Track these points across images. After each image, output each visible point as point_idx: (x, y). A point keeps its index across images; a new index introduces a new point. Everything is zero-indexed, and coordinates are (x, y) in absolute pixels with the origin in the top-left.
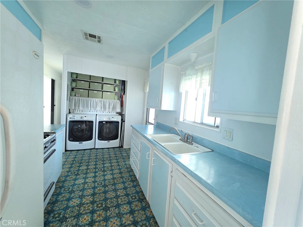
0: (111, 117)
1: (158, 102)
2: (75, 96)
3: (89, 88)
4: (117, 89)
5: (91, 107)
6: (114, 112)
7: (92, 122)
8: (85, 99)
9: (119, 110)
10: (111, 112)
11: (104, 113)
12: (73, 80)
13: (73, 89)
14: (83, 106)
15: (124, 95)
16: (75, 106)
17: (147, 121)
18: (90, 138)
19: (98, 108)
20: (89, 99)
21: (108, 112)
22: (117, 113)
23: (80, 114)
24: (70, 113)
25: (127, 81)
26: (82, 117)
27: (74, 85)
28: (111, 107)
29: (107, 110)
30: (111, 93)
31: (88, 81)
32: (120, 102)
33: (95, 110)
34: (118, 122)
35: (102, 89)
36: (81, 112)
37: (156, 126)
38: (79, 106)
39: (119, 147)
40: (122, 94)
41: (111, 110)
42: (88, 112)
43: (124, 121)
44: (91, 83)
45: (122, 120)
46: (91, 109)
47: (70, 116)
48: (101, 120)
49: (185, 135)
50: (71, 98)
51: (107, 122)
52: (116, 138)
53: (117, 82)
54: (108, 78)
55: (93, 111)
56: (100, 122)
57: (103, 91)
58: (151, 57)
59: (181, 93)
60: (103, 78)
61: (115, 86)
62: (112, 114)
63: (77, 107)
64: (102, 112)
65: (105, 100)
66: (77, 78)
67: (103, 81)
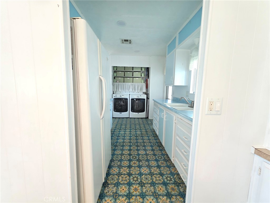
0: (139, 96)
1: (172, 79)
2: (116, 82)
3: (124, 76)
4: (143, 75)
5: (126, 89)
6: (142, 92)
7: (127, 99)
8: (122, 83)
9: (145, 91)
10: (139, 92)
11: (135, 93)
12: (115, 72)
13: (114, 78)
14: (121, 89)
15: (148, 78)
16: (116, 89)
17: (167, 98)
18: (126, 110)
19: (131, 90)
20: (125, 83)
21: (137, 93)
22: (144, 93)
23: (119, 94)
24: (113, 93)
25: (150, 68)
26: (121, 96)
27: (115, 75)
28: (139, 88)
29: (136, 91)
30: (139, 78)
31: (123, 71)
32: (145, 85)
33: (129, 91)
34: (144, 99)
35: (133, 76)
36: (120, 93)
37: (173, 100)
38: (119, 89)
39: (146, 118)
40: (147, 78)
41: (139, 90)
42: (124, 93)
43: (149, 99)
44: (125, 72)
45: (147, 98)
46: (126, 91)
47: (114, 95)
48: (133, 98)
49: (192, 102)
50: (114, 83)
51: (137, 99)
52: (143, 111)
53: (143, 69)
54: (136, 67)
55: (127, 92)
56: (132, 99)
57: (133, 77)
58: (167, 46)
59: (191, 71)
60: (133, 67)
61: (141, 72)
62: (140, 93)
63: (117, 90)
64: (133, 92)
65: (135, 84)
66: (117, 70)
67: (133, 70)
